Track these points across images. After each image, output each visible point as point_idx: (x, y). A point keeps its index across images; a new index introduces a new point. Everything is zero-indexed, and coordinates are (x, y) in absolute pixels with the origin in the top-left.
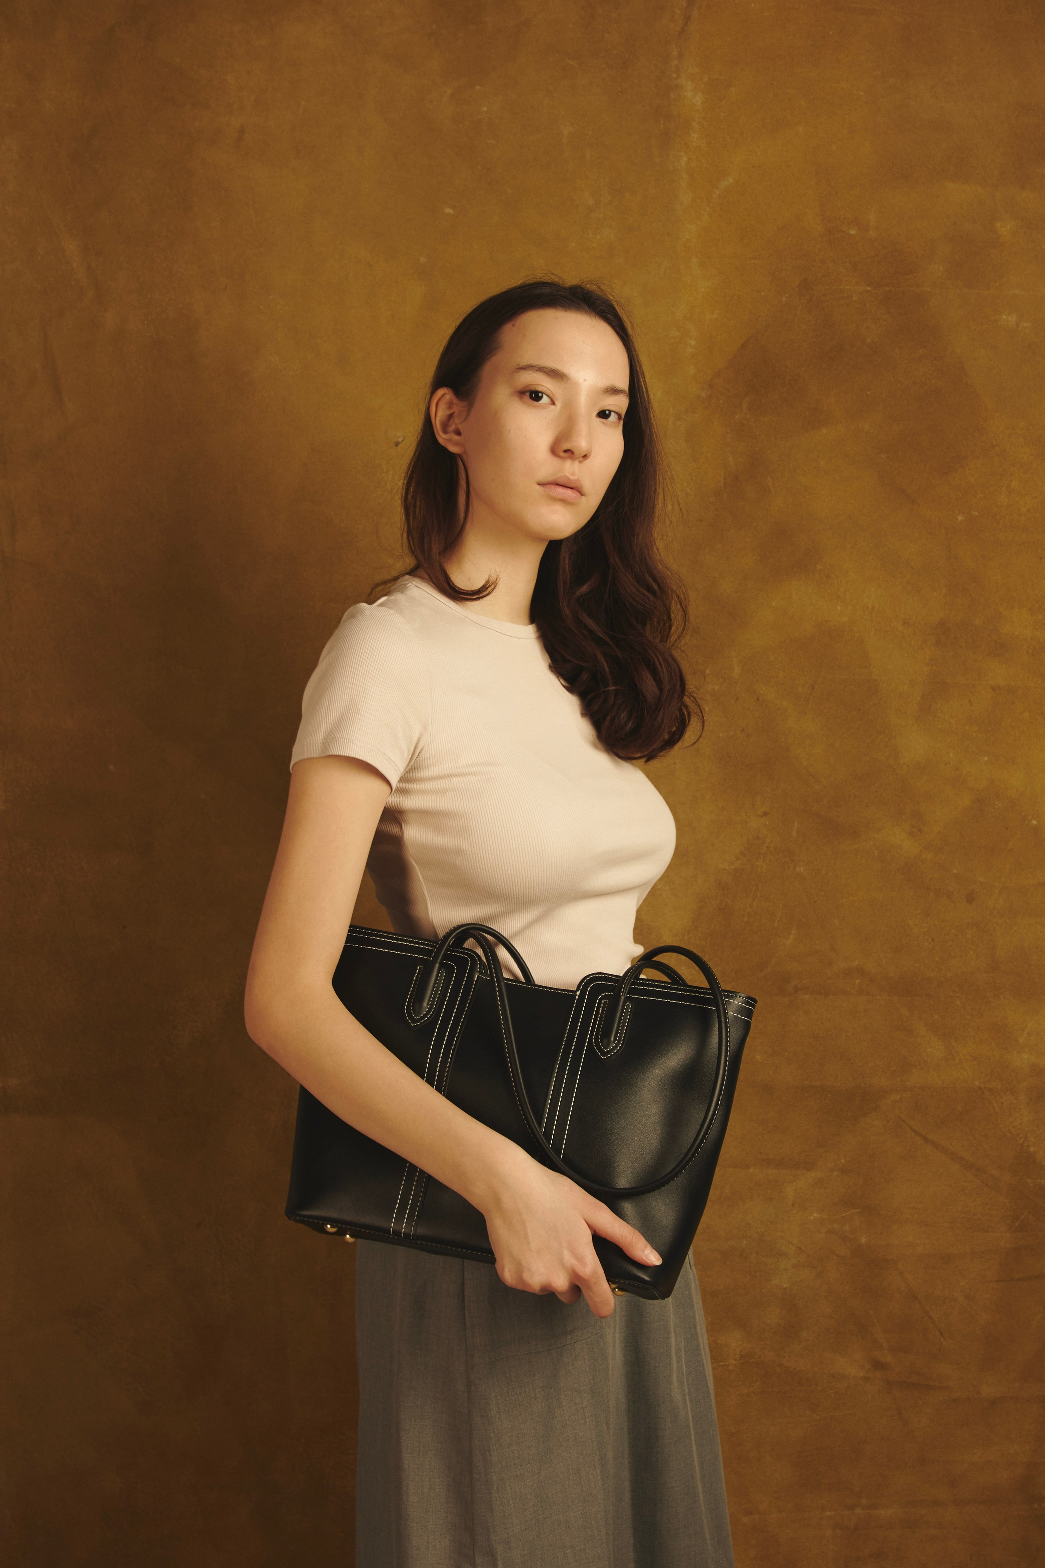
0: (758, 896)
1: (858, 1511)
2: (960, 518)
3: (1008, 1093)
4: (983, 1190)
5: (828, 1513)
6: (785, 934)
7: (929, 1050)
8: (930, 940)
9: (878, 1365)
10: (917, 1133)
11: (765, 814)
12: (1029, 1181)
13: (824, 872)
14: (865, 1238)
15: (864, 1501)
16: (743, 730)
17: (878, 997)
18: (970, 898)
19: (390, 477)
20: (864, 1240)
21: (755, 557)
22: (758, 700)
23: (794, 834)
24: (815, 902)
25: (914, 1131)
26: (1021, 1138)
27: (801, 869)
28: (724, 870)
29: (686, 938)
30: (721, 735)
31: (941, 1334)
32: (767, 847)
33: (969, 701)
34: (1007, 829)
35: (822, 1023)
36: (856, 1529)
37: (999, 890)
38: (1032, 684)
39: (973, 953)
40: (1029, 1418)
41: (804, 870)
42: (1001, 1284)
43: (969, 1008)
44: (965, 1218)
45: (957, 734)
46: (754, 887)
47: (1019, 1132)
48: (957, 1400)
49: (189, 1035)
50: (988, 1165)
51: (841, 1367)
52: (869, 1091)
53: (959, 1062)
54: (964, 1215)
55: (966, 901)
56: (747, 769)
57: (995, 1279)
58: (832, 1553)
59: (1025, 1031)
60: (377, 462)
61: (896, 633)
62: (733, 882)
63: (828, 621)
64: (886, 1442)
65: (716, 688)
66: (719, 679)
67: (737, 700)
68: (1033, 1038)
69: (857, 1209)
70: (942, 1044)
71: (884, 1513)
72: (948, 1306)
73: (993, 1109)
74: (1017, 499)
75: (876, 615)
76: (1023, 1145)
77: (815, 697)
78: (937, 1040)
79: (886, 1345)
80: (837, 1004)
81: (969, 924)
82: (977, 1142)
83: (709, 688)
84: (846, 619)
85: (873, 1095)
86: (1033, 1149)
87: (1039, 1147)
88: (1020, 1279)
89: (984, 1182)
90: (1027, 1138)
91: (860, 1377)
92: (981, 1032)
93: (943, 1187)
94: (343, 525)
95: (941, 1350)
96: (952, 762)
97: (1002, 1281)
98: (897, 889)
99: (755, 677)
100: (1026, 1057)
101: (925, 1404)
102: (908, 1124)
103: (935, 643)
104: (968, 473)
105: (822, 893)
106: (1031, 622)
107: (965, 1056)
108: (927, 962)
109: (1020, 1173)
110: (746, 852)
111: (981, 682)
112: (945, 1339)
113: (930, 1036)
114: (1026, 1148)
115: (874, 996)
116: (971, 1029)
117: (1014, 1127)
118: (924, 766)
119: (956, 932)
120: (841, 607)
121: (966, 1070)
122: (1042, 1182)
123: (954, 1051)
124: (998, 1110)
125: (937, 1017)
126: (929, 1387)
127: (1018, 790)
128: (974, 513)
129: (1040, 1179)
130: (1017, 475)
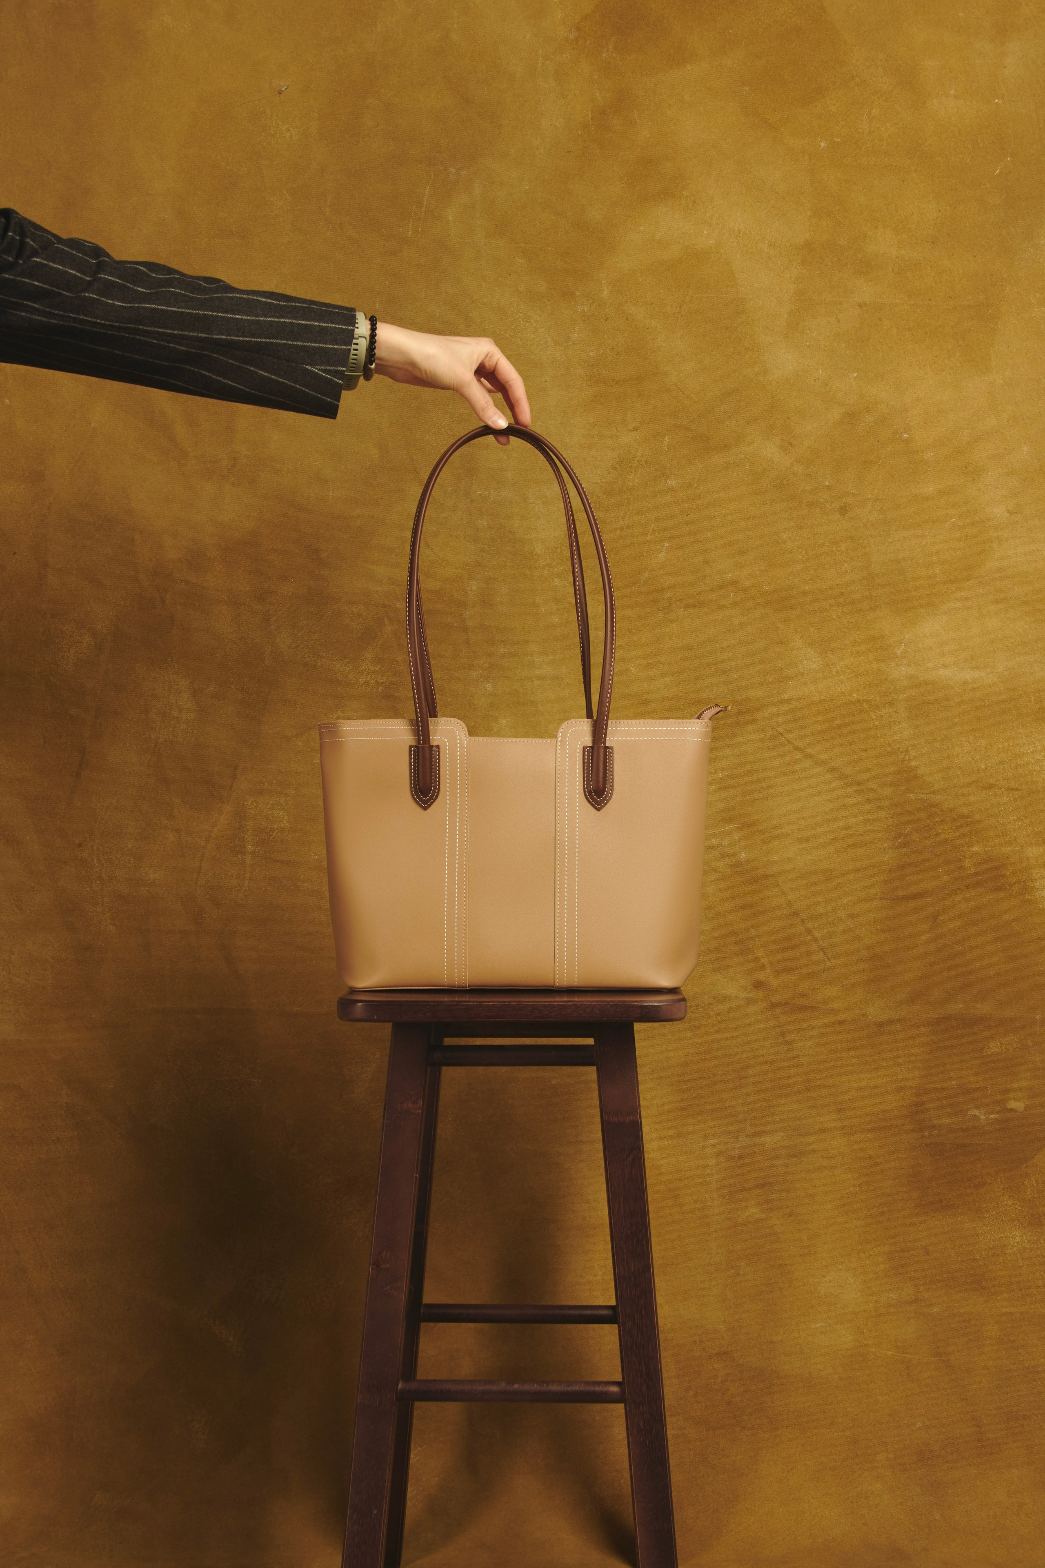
0: (630, 510)
1: (742, 1138)
2: (823, 145)
3: (887, 705)
4: (864, 805)
5: (712, 1141)
6: (658, 547)
7: (805, 662)
8: (804, 552)
9: (760, 986)
10: (795, 747)
11: (636, 429)
12: (911, 795)
13: (696, 485)
14: (745, 854)
15: (748, 1128)
16: (613, 348)
17: (753, 611)
18: (843, 511)
19: (274, 122)
20: (743, 855)
21: (622, 185)
22: (627, 320)
23: (665, 448)
26: (902, 752)
27: (672, 483)
28: (596, 483)
29: (559, 551)
30: (591, 354)
31: (825, 953)
32: (638, 461)
33: (837, 318)
34: (878, 441)
35: (696, 635)
36: (740, 1158)
37: (871, 503)
38: (897, 301)
39: (846, 565)
40: (917, 1042)
41: (675, 484)
42: (885, 902)
43: (844, 621)
44: (845, 834)
45: (824, 350)
46: (626, 500)
47: (898, 747)
48: (841, 1023)
49: (74, 656)
50: (868, 780)
51: (722, 988)
52: (744, 703)
53: (835, 675)
54: (844, 831)
55: (838, 513)
56: (617, 386)
57: (878, 897)
58: (715, 1183)
59: (901, 643)
60: (262, 109)
61: (761, 254)
62: (605, 496)
63: (694, 244)
64: (770, 1067)
65: (586, 309)
66: (588, 300)
67: (606, 320)
68: (909, 650)
69: (735, 825)
70: (817, 656)
71: (768, 1141)
72: (830, 924)
73: (871, 722)
74: (877, 125)
75: (741, 238)
76: (903, 759)
77: (682, 315)
78: (812, 652)
79: (768, 965)
80: (711, 618)
81: (842, 537)
82: (856, 756)
83: (579, 309)
84: (712, 242)
85: (748, 707)
86: (913, 763)
87: (919, 762)
88: (903, 897)
89: (863, 797)
90: (906, 752)
91: (741, 998)
92: (857, 645)
93: (822, 802)
94: (228, 167)
95: (824, 971)
96: (820, 378)
97: (885, 899)
98: (768, 502)
99: (623, 297)
100: (903, 669)
101: (808, 1026)
102: (785, 738)
103: (800, 262)
104: (828, 102)
105: (695, 507)
106: (894, 242)
107: (841, 668)
108: (800, 575)
109: (901, 788)
110: (617, 466)
111: (847, 299)
112: (828, 959)
113: (806, 649)
114: (906, 762)
115: (748, 610)
116: (846, 642)
117: (893, 741)
118: (792, 382)
119: (828, 545)
120: (707, 230)
121: (843, 682)
122: (925, 796)
123: (830, 664)
124: (876, 723)
125: (812, 630)
126: (813, 1009)
127: (887, 405)
128: (835, 139)
129: (923, 794)
130: (877, 103)
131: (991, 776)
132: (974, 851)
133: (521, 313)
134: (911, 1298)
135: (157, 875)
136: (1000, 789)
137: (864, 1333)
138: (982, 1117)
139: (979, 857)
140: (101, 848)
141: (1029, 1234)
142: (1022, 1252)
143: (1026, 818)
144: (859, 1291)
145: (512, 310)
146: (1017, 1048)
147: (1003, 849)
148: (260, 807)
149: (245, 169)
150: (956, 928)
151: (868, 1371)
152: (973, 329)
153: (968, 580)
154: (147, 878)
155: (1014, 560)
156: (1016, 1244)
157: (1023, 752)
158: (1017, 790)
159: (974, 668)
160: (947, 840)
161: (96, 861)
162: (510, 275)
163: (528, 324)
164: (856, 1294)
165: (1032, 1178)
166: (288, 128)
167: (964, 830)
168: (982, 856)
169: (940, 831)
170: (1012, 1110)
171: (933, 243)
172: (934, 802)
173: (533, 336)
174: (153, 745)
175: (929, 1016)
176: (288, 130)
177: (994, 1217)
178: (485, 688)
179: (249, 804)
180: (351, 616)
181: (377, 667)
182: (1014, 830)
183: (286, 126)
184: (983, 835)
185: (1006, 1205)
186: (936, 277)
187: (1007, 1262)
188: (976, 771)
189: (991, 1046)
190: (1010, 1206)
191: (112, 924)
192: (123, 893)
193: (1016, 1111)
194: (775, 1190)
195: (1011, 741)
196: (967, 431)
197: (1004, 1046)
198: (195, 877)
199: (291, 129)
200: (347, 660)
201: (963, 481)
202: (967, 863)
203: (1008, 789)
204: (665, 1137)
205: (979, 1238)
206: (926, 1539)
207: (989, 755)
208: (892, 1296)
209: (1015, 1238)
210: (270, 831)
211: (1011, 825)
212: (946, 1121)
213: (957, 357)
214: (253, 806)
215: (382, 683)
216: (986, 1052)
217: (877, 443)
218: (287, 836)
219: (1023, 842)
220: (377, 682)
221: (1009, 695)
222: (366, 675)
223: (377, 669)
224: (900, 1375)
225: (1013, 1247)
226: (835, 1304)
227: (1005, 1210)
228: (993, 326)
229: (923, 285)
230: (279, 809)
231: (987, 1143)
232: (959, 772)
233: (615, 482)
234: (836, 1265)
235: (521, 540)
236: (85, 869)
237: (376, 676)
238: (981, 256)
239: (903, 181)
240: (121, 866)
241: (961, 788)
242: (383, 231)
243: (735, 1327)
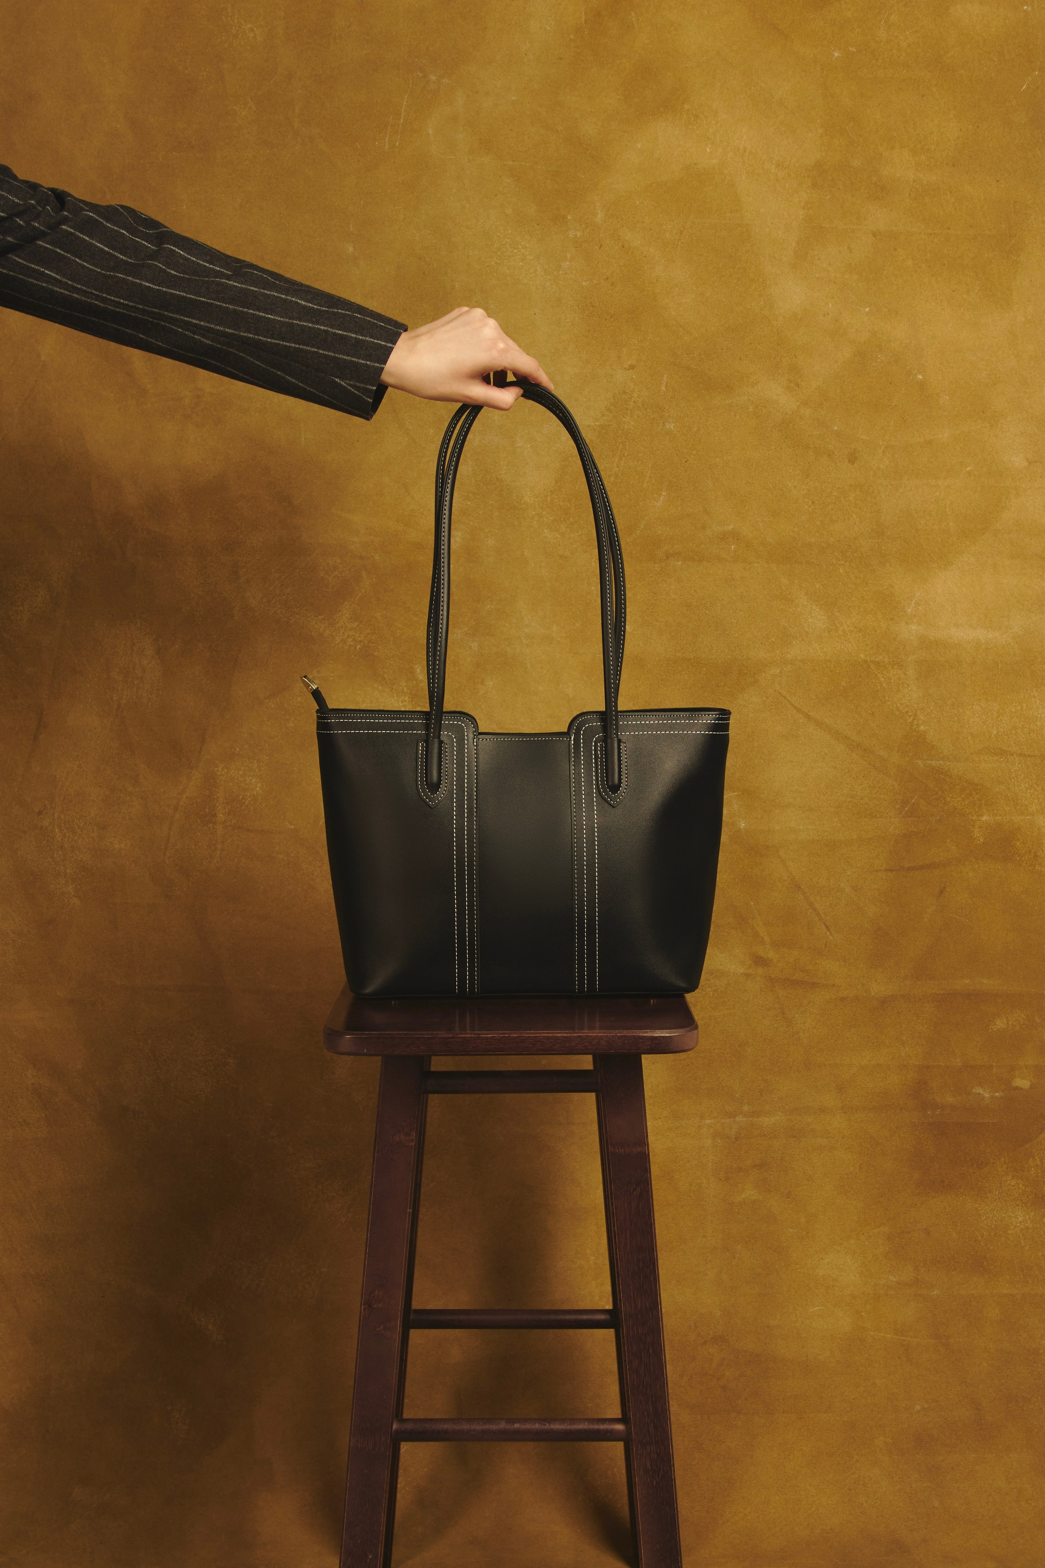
0: (625, 455)
1: (739, 1118)
2: (836, 55)
3: (896, 667)
4: (870, 772)
5: (708, 1121)
6: (655, 496)
7: (810, 620)
8: (810, 502)
9: (759, 961)
10: (799, 710)
11: (632, 367)
12: (919, 762)
13: (696, 429)
15: (746, 1108)
16: (608, 278)
17: (756, 565)
18: (853, 458)
19: (236, 21)
20: (743, 825)
21: (618, 97)
22: (623, 247)
23: (664, 388)
24: (686, 462)
25: (795, 708)
26: (910, 716)
27: (670, 426)
28: (589, 426)
29: (549, 499)
30: (584, 284)
31: (827, 927)
32: (634, 402)
33: (849, 248)
34: (891, 383)
35: (695, 591)
36: (737, 1138)
37: (882, 449)
38: (913, 229)
39: (854, 516)
40: (920, 1019)
41: (674, 427)
42: (890, 874)
43: (852, 576)
44: (850, 802)
45: (835, 282)
46: (621, 445)
47: (907, 710)
48: (842, 999)
49: (28, 611)
50: (874, 746)
51: (719, 963)
52: (745, 664)
53: (841, 634)
54: (849, 799)
55: (847, 460)
56: (612, 320)
57: (883, 868)
58: (710, 1164)
59: (912, 600)
60: (222, 6)
61: (768, 175)
62: (598, 440)
63: (695, 164)
64: (768, 1044)
65: (579, 234)
66: (581, 225)
67: (600, 247)
68: (920, 608)
69: (734, 792)
70: (823, 614)
71: (767, 1121)
72: (833, 897)
73: (878, 684)
74: (896, 34)
75: (747, 157)
76: (911, 723)
77: (682, 243)
78: (817, 610)
79: (767, 939)
80: (711, 572)
81: (851, 486)
82: (861, 720)
83: (571, 234)
84: (714, 161)
85: (750, 668)
86: (922, 728)
87: (928, 726)
88: (909, 869)
89: (870, 764)
90: (915, 716)
91: (739, 974)
92: (865, 601)
93: (826, 769)
94: (186, 72)
95: (826, 945)
96: (830, 313)
97: (891, 870)
98: (773, 447)
99: (618, 222)
100: (914, 628)
101: (809, 1003)
102: (788, 701)
103: (810, 186)
104: (843, 6)
105: (694, 452)
106: (911, 164)
107: (848, 626)
108: (806, 526)
109: (909, 754)
110: (612, 408)
111: (859, 227)
112: (830, 933)
113: (811, 606)
114: (914, 727)
115: (750, 564)
116: (853, 598)
117: (901, 704)
118: (799, 317)
119: (836, 494)
120: (710, 148)
121: (850, 642)
122: (934, 763)
123: (837, 622)
124: (883, 685)
125: (817, 586)
126: (814, 985)
127: (901, 343)
128: (850, 48)
129: (931, 760)
130: (896, 8)
131: (1003, 741)
132: (984, 821)
133: (508, 238)
134: (911, 1280)
135: (123, 845)
136: (1012, 755)
137: (862, 1316)
138: (987, 1095)
139: (989, 827)
140: (63, 816)
141: (1032, 1214)
142: (1024, 1232)
143: (1038, 785)
144: (858, 1273)
145: (498, 234)
146: (1024, 1024)
147: (1013, 818)
148: (231, 773)
149: (205, 73)
150: (963, 901)
151: (866, 1355)
152: (994, 261)
153: (983, 533)
154: (112, 849)
155: (1032, 512)
156: (1018, 1225)
157: (1037, 716)
158: (1029, 756)
159: (988, 628)
160: (956, 809)
161: (57, 830)
162: (496, 195)
163: (515, 251)
164: (855, 1276)
165: (1037, 1157)
166: (251, 28)
167: (974, 798)
168: (992, 825)
169: (948, 799)
170: (1017, 1088)
171: (954, 165)
172: (943, 769)
173: (521, 264)
174: (116, 706)
175: (934, 991)
176: (252, 30)
177: (997, 1197)
178: (470, 648)
179: (220, 770)
180: (326, 568)
181: (354, 624)
182: (1026, 798)
183: (249, 26)
184: (993, 803)
185: (1009, 1184)
186: (956, 204)
187: (1009, 1242)
188: (988, 737)
189: (997, 1023)
190: (1013, 1186)
191: (75, 897)
192: (87, 864)
193: (1021, 1089)
194: (773, 1171)
195: (1024, 705)
196: (985, 373)
197: (1010, 1023)
198: (163, 847)
199: (255, 29)
200: (323, 617)
201: (980, 427)
202: (976, 832)
203: (1021, 755)
204: (660, 1118)
205: (981, 1219)
206: (925, 1528)
207: (1001, 720)
208: (891, 1278)
209: (1018, 1218)
210: (242, 799)
211: (1023, 793)
212: (950, 1099)
213: (976, 291)
214: (224, 773)
215: (360, 642)
216: (992, 1029)
217: (889, 385)
218: (261, 804)
219: (1035, 810)
220: (354, 640)
221: (1024, 656)
222: (343, 633)
223: (355, 626)
224: (899, 1358)
225: (1015, 1227)
226: (833, 1287)
227: (1009, 1190)
228: (1016, 258)
229: (941, 212)
230: (252, 776)
231: (991, 1121)
232: (969, 738)
233: (609, 425)
234: (835, 1247)
235: (508, 487)
236: (46, 838)
237: (354, 634)
238: (1004, 181)
239: (923, 96)
240: (84, 836)
241: (972, 754)
242: (357, 146)
243: (731, 1311)
